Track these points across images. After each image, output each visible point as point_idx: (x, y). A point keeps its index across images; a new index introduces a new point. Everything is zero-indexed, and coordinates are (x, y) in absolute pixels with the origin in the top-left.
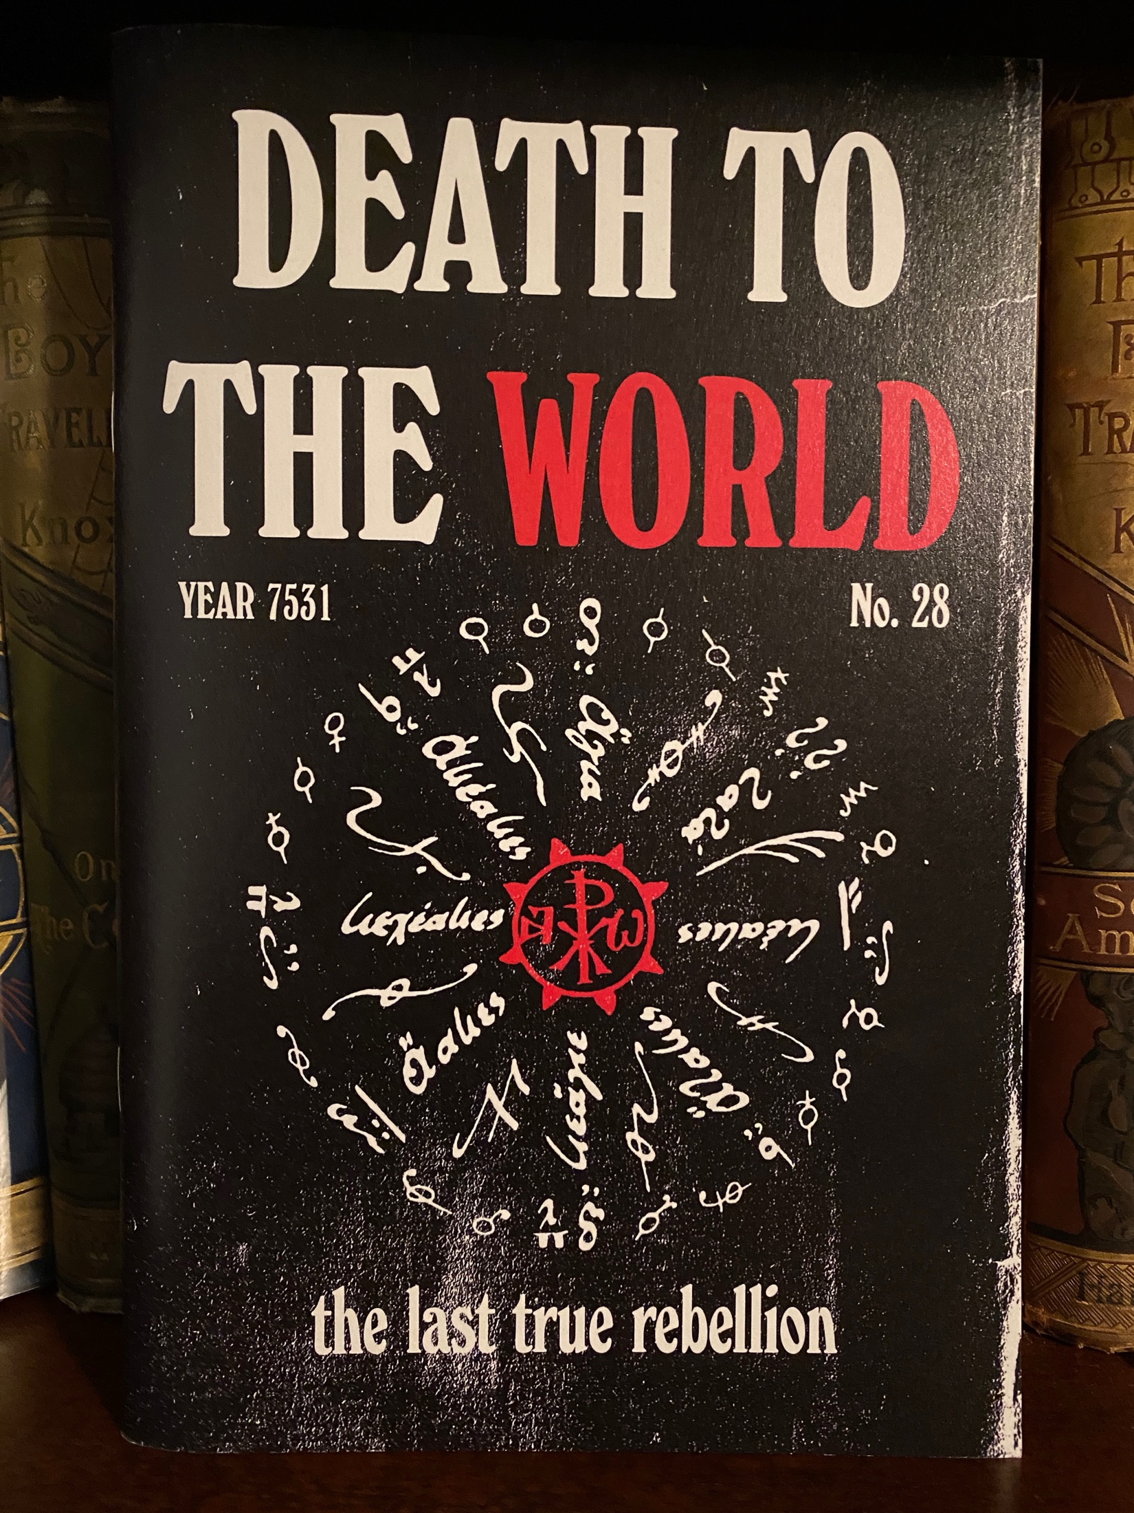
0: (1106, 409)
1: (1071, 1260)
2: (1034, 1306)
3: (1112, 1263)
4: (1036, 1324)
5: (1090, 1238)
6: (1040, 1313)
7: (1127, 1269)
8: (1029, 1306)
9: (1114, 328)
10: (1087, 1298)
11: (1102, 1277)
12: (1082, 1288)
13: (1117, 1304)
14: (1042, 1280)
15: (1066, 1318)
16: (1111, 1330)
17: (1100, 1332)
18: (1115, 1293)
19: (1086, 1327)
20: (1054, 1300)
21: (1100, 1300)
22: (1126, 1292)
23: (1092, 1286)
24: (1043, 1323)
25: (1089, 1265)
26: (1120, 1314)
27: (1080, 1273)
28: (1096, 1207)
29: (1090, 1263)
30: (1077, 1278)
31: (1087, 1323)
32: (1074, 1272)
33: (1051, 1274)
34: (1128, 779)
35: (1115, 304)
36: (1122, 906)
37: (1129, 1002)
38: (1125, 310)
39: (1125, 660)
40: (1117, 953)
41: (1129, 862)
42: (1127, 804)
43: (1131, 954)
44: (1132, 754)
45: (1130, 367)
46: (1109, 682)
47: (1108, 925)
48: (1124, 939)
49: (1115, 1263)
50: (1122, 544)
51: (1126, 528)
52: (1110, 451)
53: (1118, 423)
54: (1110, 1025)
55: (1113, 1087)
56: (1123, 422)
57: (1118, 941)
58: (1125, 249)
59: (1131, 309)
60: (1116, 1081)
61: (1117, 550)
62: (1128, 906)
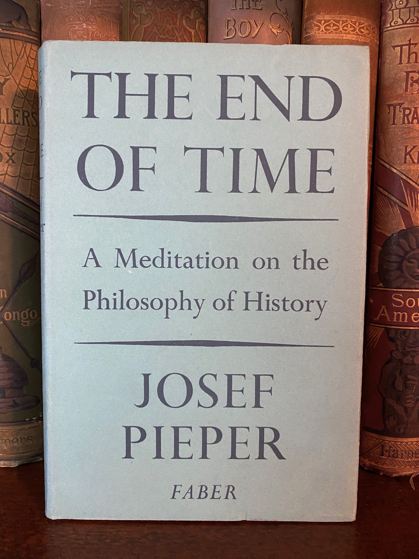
0: (402, 107)
1: (379, 441)
2: (364, 459)
3: (394, 442)
4: (364, 465)
5: (386, 432)
6: (366, 461)
7: (400, 444)
8: (362, 459)
9: (406, 75)
10: (384, 455)
11: (390, 447)
12: (383, 452)
13: (396, 457)
14: (367, 448)
15: (376, 463)
16: (393, 468)
17: (389, 468)
18: (396, 453)
19: (385, 467)
20: (372, 456)
21: (389, 456)
22: (399, 453)
23: (387, 451)
24: (367, 465)
25: (385, 442)
26: (397, 461)
27: (382, 445)
28: (389, 420)
29: (386, 441)
30: (381, 447)
31: (384, 465)
32: (380, 445)
33: (371, 446)
34: (407, 253)
35: (408, 64)
36: (403, 302)
37: (405, 340)
38: (411, 67)
39: (407, 206)
40: (400, 321)
41: (406, 285)
42: (405, 263)
43: (406, 321)
44: (408, 242)
45: (412, 89)
46: (400, 214)
47: (398, 310)
48: (404, 315)
49: (396, 442)
50: (407, 160)
51: (409, 153)
52: (404, 123)
53: (407, 112)
54: (397, 348)
55: (397, 373)
56: (409, 112)
57: (401, 316)
58: (412, 42)
59: (413, 67)
60: (399, 371)
61: (405, 162)
62: (405, 303)
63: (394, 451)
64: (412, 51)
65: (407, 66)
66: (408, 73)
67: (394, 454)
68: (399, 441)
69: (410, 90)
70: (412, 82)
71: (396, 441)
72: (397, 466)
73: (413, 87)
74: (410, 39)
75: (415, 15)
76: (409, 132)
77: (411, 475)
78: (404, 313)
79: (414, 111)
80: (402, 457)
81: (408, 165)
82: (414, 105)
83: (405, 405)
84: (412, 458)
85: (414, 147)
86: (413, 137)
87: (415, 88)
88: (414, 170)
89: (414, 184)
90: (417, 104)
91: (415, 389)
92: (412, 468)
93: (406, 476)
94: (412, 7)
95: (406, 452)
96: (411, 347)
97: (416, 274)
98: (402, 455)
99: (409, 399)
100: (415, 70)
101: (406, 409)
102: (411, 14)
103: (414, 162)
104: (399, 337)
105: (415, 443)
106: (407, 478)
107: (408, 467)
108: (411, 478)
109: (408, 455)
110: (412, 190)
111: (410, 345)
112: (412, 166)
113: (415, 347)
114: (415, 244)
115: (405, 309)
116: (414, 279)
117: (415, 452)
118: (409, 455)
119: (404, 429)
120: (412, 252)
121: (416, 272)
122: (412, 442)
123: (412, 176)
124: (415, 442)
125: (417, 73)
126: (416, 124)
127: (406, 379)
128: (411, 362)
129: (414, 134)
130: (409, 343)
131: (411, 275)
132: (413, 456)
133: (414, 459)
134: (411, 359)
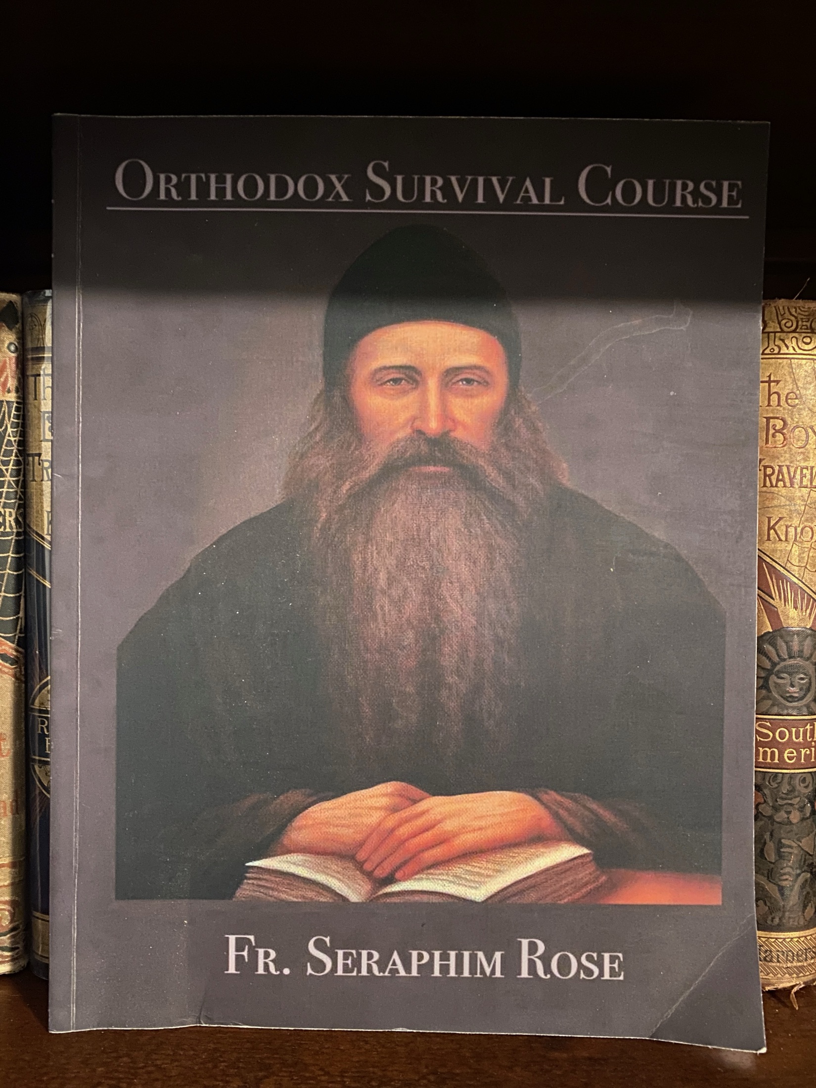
0: (763, 463)
7: (775, 941)
9: (766, 420)
11: (761, 946)
13: (769, 962)
16: (766, 977)
17: (761, 978)
18: (769, 955)
22: (774, 954)
26: (771, 967)
34: (774, 664)
35: (767, 408)
36: (771, 734)
37: (777, 788)
38: (772, 411)
39: (773, 599)
40: (769, 760)
41: (775, 709)
42: (773, 678)
43: (776, 761)
44: (777, 650)
45: (775, 442)
46: (764, 611)
47: (764, 745)
48: (773, 753)
49: (769, 938)
50: (771, 536)
51: (773, 528)
52: (765, 486)
53: (769, 471)
54: (765, 801)
55: (767, 836)
56: (772, 471)
57: (769, 754)
58: (772, 379)
59: (775, 411)
60: (768, 833)
61: (769, 539)
62: (774, 734)
63: (766, 951)
64: (772, 391)
65: (767, 410)
66: (768, 419)
67: (766, 956)
68: (772, 936)
69: (771, 442)
70: (774, 431)
71: (768, 936)
72: (771, 975)
73: (777, 438)
74: (770, 375)
75: (776, 344)
76: (773, 499)
77: (793, 987)
78: (774, 749)
79: (779, 471)
80: (778, 961)
81: (773, 543)
82: (778, 462)
83: (779, 883)
84: (792, 962)
85: (781, 519)
86: (780, 506)
87: (779, 440)
88: (781, 551)
89: (781, 570)
90: (782, 462)
91: (793, 860)
92: (793, 978)
93: (784, 989)
94: (772, 332)
95: (783, 951)
96: (786, 799)
97: (788, 695)
98: (778, 957)
99: (785, 874)
100: (778, 416)
101: (781, 889)
102: (770, 342)
103: (780, 540)
104: (767, 783)
105: (796, 940)
106: (787, 991)
107: (787, 975)
108: (792, 992)
109: (787, 959)
110: (780, 577)
111: (784, 795)
112: (778, 546)
113: (791, 799)
114: (786, 653)
115: (773, 744)
116: (786, 702)
117: (797, 954)
118: (789, 958)
119: (780, 919)
120: (782, 664)
121: (789, 693)
122: (792, 939)
123: (779, 558)
124: (796, 938)
125: (781, 419)
126: (782, 489)
127: (780, 845)
128: (786, 820)
129: (779, 501)
130: (783, 793)
131: (782, 697)
132: (793, 959)
133: (795, 964)
134: (786, 816)
